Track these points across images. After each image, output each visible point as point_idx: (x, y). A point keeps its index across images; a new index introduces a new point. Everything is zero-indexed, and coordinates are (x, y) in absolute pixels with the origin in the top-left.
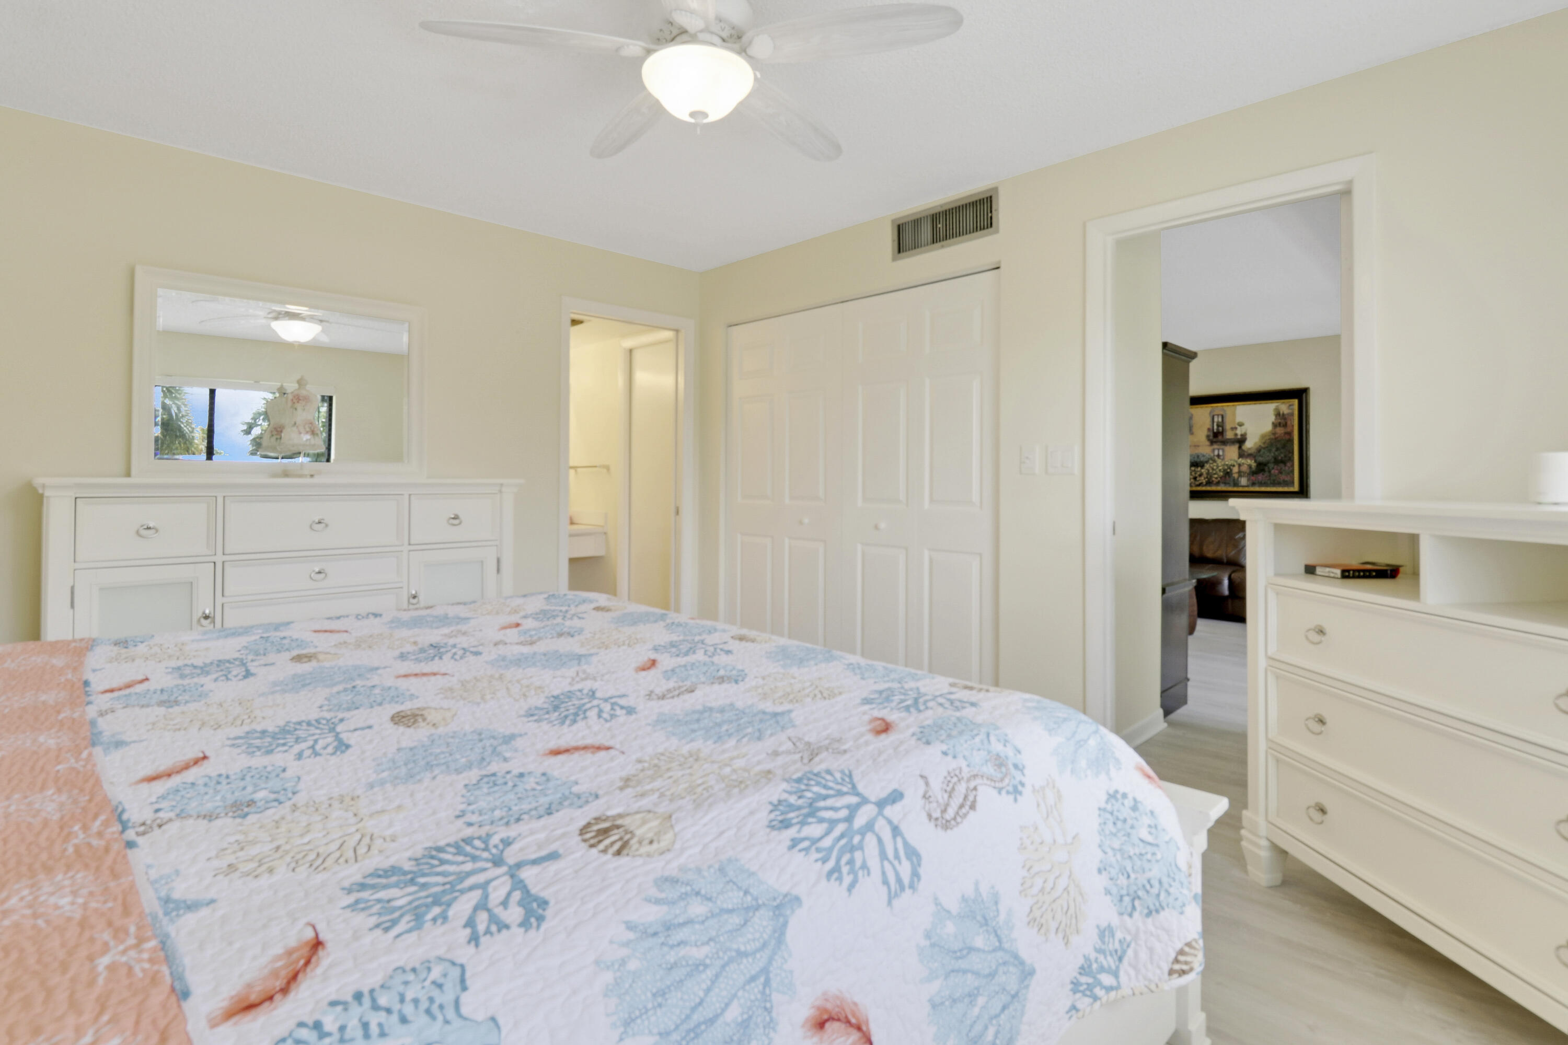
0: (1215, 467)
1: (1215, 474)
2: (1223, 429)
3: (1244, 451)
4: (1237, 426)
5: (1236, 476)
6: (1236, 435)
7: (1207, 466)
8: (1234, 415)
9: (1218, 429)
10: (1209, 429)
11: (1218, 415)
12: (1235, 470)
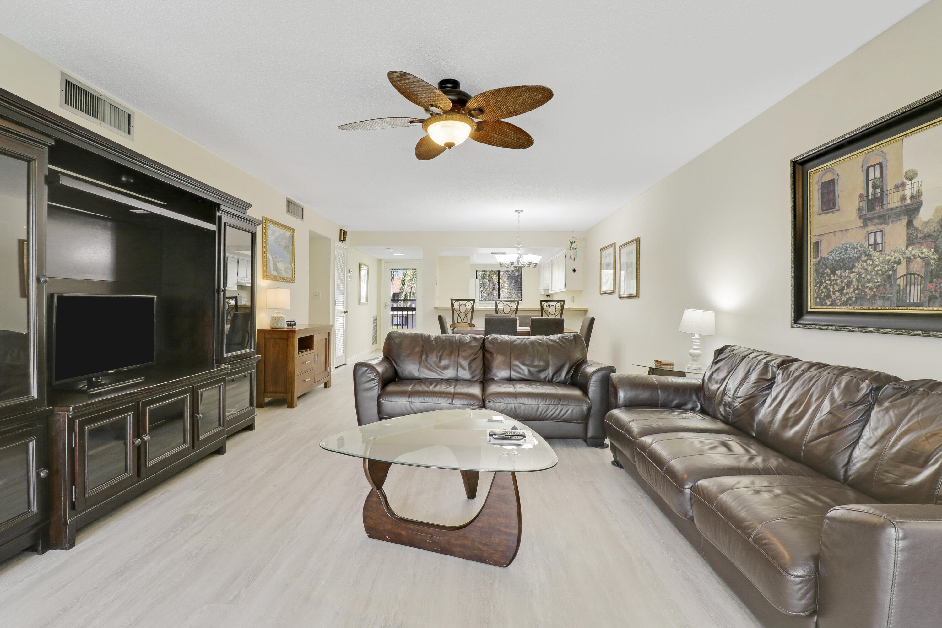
0: (870, 268)
1: (869, 281)
2: (882, 192)
3: (916, 229)
4: (905, 181)
5: (901, 282)
6: (903, 198)
7: (858, 267)
8: (900, 158)
9: (874, 194)
10: (861, 196)
11: (874, 166)
12: (901, 270)
